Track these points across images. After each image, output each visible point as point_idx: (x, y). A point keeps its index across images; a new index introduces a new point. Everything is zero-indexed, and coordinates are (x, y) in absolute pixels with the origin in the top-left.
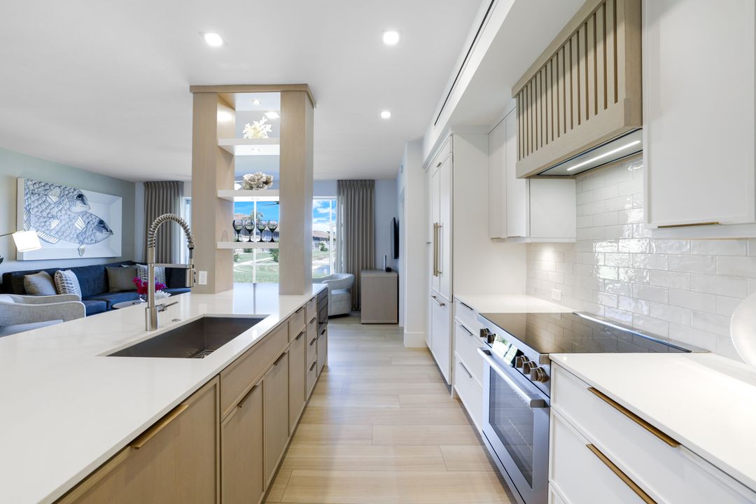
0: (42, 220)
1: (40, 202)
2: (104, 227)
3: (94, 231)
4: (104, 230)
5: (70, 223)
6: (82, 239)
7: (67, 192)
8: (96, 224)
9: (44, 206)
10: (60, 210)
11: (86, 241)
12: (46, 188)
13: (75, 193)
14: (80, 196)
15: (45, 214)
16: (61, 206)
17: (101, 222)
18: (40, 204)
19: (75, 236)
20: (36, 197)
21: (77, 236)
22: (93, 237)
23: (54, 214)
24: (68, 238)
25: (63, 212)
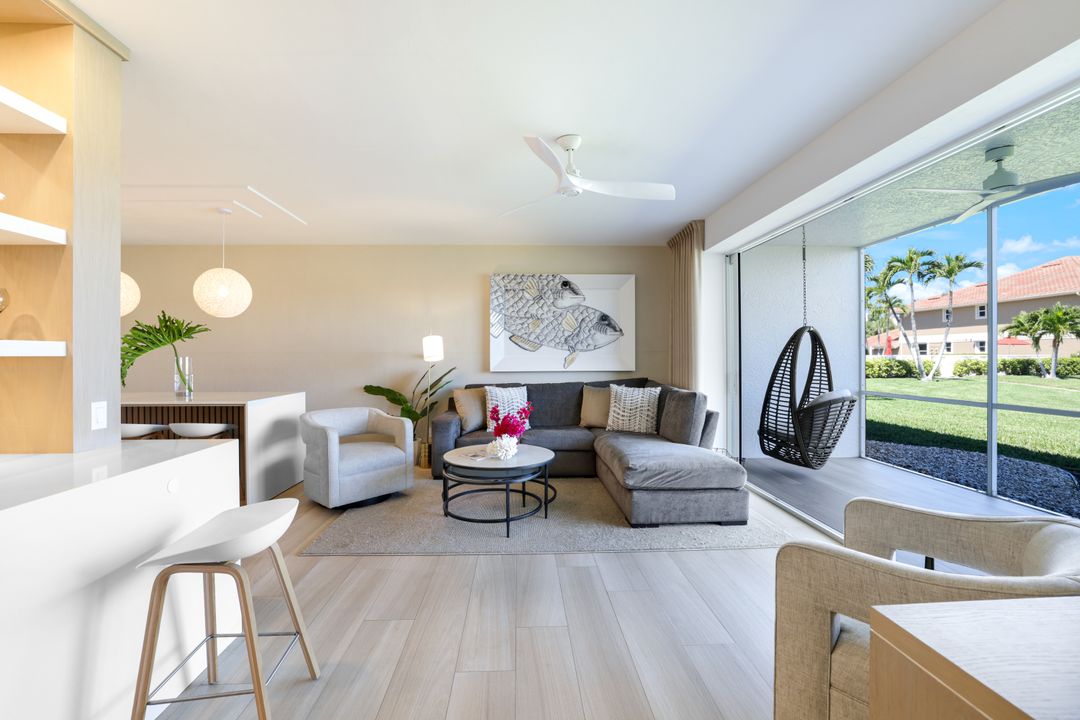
0: (519, 321)
1: (516, 299)
2: (609, 325)
3: (593, 332)
4: (609, 330)
5: (555, 323)
6: (572, 344)
7: (545, 282)
8: (595, 320)
9: (520, 304)
10: (541, 307)
11: (579, 346)
12: (519, 280)
13: (557, 280)
14: (566, 284)
15: (522, 314)
16: (542, 301)
17: (604, 318)
18: (516, 303)
19: (563, 340)
20: (512, 293)
21: (566, 339)
22: (590, 341)
23: (534, 312)
24: (553, 344)
25: (546, 309)
